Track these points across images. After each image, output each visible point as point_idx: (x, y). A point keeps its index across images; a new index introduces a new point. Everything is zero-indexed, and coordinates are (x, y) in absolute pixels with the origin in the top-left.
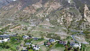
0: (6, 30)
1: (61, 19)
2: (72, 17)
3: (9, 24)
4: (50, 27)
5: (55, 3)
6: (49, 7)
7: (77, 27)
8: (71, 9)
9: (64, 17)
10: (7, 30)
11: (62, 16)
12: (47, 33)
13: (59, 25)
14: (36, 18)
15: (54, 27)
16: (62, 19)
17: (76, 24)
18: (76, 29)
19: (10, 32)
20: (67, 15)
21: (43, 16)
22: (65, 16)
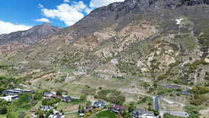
0: (25, 80)
1: (147, 59)
2: (177, 54)
3: (34, 71)
4: (113, 77)
5: (144, 26)
6: (129, 36)
7: (182, 78)
8: (179, 36)
9: (155, 55)
10: (26, 82)
11: (153, 54)
12: (100, 88)
13: (137, 72)
14: (93, 58)
15: (122, 78)
16: (151, 59)
17: (180, 71)
18: (176, 83)
19: (30, 84)
20: (164, 50)
21: (111, 55)
22: (158, 53)
